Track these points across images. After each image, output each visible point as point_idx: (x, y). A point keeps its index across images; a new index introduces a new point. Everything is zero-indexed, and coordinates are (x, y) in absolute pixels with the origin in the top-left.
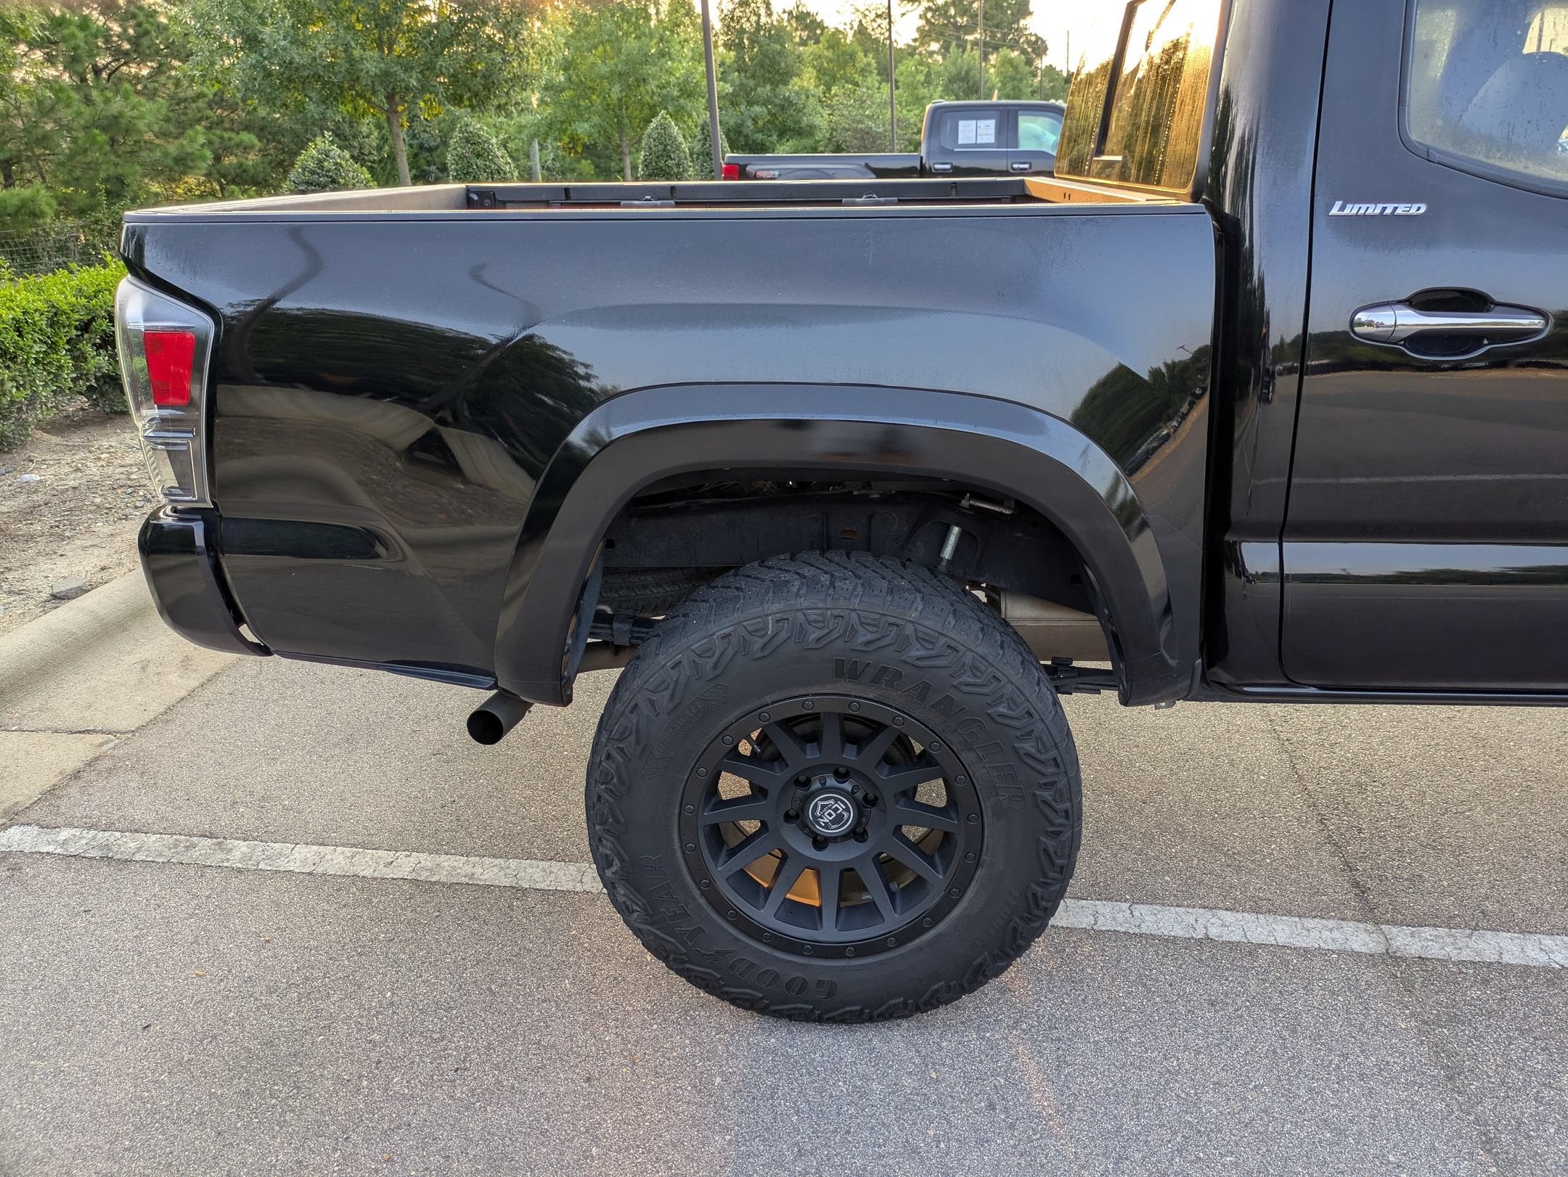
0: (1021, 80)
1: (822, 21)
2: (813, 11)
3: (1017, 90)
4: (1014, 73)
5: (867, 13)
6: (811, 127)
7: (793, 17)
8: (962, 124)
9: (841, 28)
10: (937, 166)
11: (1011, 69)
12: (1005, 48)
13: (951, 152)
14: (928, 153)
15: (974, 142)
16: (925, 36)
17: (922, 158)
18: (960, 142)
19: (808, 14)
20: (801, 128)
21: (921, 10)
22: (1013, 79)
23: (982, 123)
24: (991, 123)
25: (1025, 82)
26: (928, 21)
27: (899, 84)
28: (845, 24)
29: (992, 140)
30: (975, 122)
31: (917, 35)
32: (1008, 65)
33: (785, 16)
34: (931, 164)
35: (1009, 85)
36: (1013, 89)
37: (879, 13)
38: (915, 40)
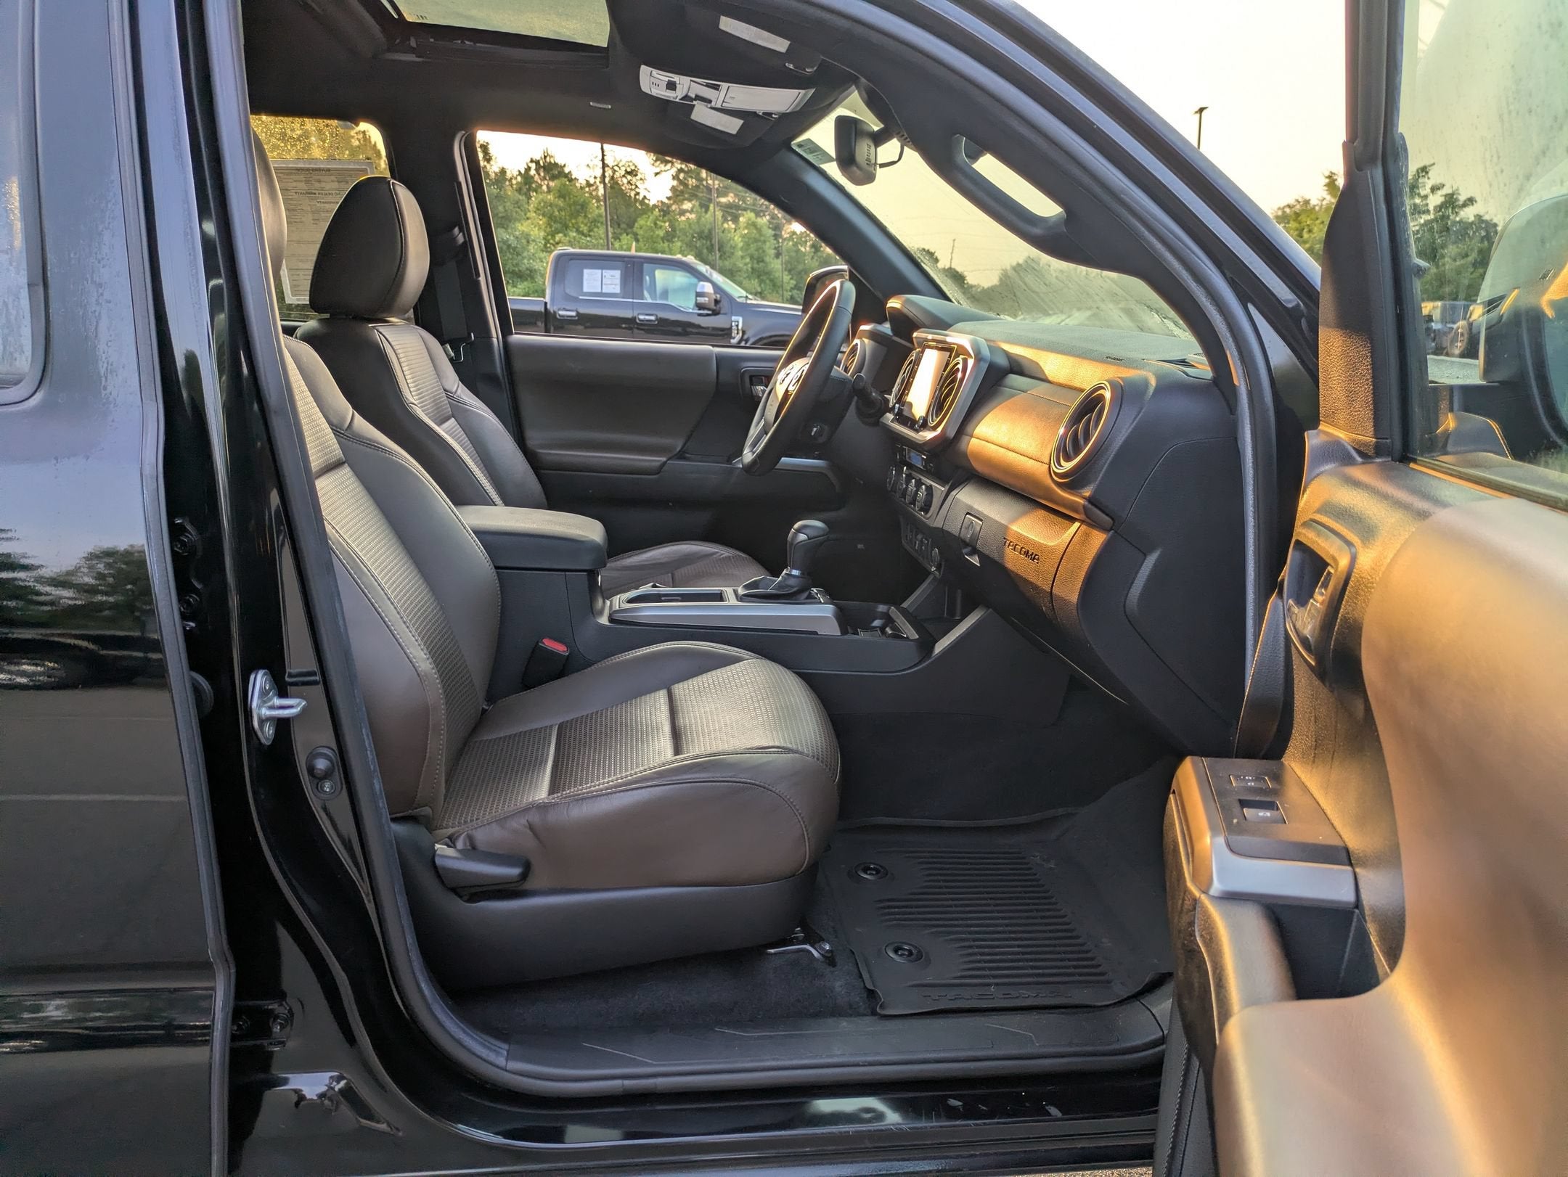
0: (765, 242)
1: (570, 172)
2: (560, 161)
3: (761, 251)
4: (757, 236)
5: (616, 168)
6: (531, 271)
7: (541, 167)
8: (586, 271)
9: (592, 181)
10: (561, 313)
11: (755, 231)
12: (749, 211)
13: (576, 300)
14: (552, 299)
15: (599, 291)
16: (677, 195)
17: (546, 303)
18: (586, 289)
19: (556, 164)
20: (520, 271)
21: (674, 171)
22: (756, 241)
23: (608, 273)
24: (617, 273)
25: (768, 244)
26: (681, 182)
27: (639, 237)
28: (595, 178)
29: (617, 290)
30: (600, 271)
31: (670, 194)
32: (752, 227)
33: (533, 166)
34: (556, 310)
35: (753, 247)
36: (757, 250)
37: (629, 170)
38: (669, 198)
